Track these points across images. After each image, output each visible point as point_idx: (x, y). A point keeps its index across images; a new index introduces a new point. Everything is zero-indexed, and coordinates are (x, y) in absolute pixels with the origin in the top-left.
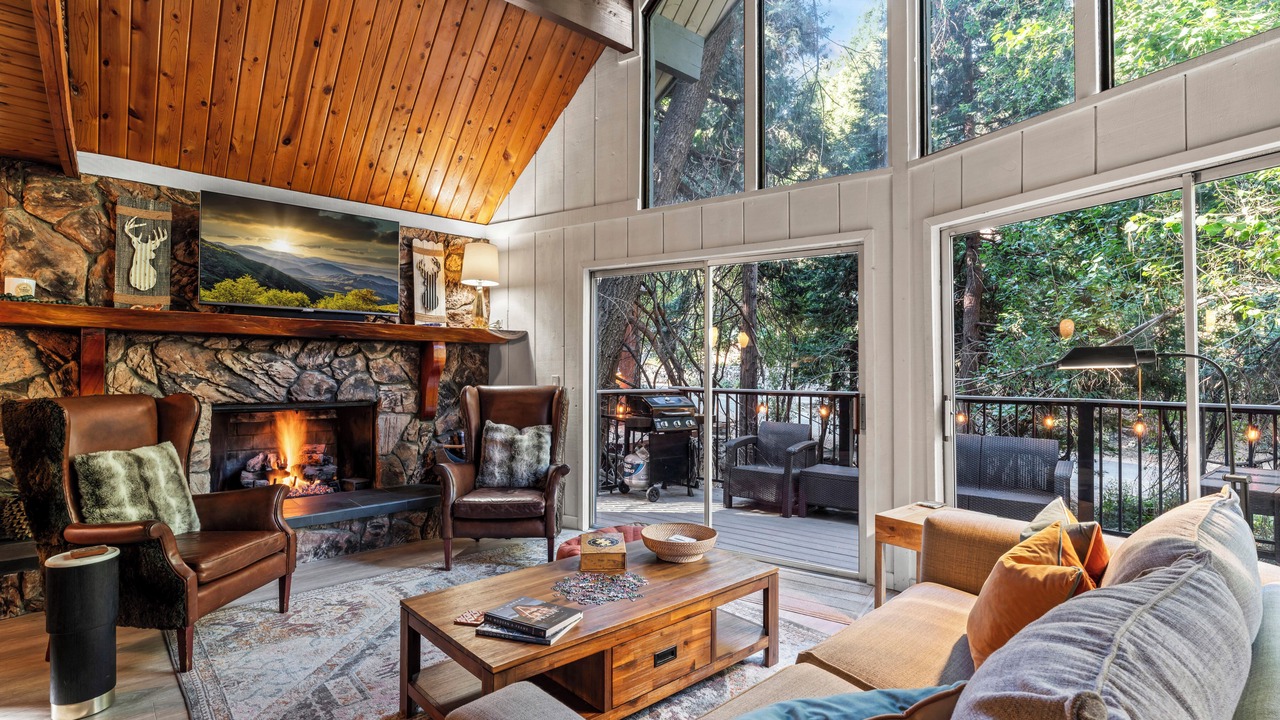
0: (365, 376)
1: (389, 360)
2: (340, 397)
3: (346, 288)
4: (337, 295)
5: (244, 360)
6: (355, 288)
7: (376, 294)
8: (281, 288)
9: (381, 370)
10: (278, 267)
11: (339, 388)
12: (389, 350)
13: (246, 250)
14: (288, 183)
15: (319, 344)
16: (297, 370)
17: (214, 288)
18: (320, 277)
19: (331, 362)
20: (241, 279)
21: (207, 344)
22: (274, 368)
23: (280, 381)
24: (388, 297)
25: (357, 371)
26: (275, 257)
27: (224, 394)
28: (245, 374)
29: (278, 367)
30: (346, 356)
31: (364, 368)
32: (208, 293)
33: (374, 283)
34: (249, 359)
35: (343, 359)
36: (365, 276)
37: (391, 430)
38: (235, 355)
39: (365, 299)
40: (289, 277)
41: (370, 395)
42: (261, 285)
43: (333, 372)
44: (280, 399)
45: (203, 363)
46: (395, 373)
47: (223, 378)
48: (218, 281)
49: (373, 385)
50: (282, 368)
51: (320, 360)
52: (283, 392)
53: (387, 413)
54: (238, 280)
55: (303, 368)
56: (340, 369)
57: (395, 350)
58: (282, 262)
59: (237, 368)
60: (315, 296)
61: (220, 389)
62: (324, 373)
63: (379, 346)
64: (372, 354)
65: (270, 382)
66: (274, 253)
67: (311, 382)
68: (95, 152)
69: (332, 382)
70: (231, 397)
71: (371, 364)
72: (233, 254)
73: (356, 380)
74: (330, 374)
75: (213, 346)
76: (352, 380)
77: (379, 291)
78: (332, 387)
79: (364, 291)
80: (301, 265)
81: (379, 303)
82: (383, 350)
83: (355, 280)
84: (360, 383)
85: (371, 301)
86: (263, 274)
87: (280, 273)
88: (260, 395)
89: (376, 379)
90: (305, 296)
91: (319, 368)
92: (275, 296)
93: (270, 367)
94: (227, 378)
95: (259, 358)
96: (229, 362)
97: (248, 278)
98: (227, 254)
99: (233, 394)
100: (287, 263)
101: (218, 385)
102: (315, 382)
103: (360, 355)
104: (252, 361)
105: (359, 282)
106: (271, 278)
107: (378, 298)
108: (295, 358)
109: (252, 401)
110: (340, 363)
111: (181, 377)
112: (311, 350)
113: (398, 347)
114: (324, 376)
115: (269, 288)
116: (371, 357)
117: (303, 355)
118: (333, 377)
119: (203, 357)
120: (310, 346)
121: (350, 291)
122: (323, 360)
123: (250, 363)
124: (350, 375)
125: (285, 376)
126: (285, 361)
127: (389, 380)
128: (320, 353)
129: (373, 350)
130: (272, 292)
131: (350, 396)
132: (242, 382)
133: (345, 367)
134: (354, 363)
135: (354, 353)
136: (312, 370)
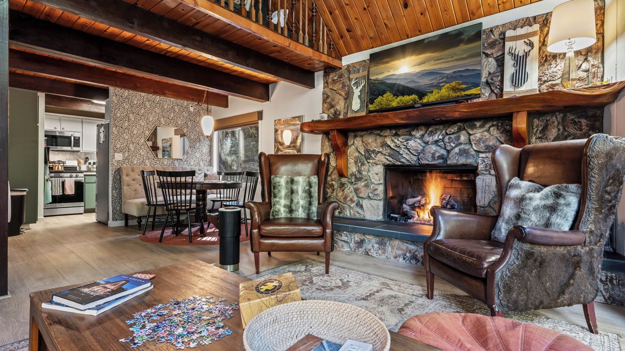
0: (467, 147)
1: (486, 133)
2: (449, 162)
3: (441, 85)
4: (435, 91)
5: (396, 141)
6: (447, 83)
7: (462, 84)
8: (403, 95)
9: (478, 142)
10: (402, 83)
11: (448, 156)
12: (487, 126)
13: (388, 78)
14: (419, 31)
15: (436, 127)
16: (423, 145)
17: (374, 102)
18: (425, 82)
19: (443, 138)
20: (385, 95)
21: (381, 134)
22: (410, 144)
23: (412, 152)
24: (472, 83)
25: (461, 144)
26: (401, 77)
27: (387, 159)
28: (396, 149)
29: (412, 143)
30: (453, 133)
31: (467, 141)
32: (372, 106)
33: (460, 76)
34: (398, 140)
35: (451, 136)
36: (454, 72)
37: (487, 188)
38: (392, 138)
39: (454, 89)
40: (408, 87)
41: (470, 161)
42: (394, 96)
43: (445, 144)
44: (413, 163)
45: (379, 144)
46: (491, 143)
47: (387, 151)
48: (376, 99)
49: (474, 153)
50: (414, 144)
51: (436, 138)
52: (415, 158)
53: (485, 174)
54: (384, 96)
55: (427, 143)
56: (449, 143)
57: (493, 125)
58: (404, 79)
59: (392, 145)
60: (421, 94)
61: (386, 157)
62: (439, 146)
63: (478, 124)
64: (472, 130)
65: (409, 153)
66: (400, 75)
67: (429, 152)
68: (346, 55)
69: (443, 152)
70: (390, 161)
71: (472, 137)
72: (382, 82)
73: (460, 150)
74: (443, 146)
75: (384, 135)
76: (457, 150)
77: (465, 80)
78: (443, 155)
79: (453, 84)
80: (414, 77)
81: (464, 90)
82: (481, 126)
83: (447, 77)
84: (464, 152)
85: (458, 89)
86: (395, 89)
87: (403, 86)
88: (403, 160)
89: (475, 149)
90: (416, 96)
91: (436, 142)
92: (400, 100)
93: (407, 143)
94: (389, 151)
95: (403, 139)
96: (389, 142)
97: (388, 93)
98: (380, 83)
99: (391, 159)
100: (407, 79)
101: (385, 155)
102: (432, 152)
103: (464, 132)
104: (399, 141)
105: (450, 78)
106: (400, 90)
107: (464, 86)
108: (423, 136)
109: (399, 163)
110: (449, 138)
111: (372, 151)
112: (431, 131)
113: (495, 123)
114: (439, 148)
115: (398, 96)
116: (471, 132)
117: (426, 135)
118: (445, 148)
119: (379, 140)
120: (430, 129)
121: (443, 86)
122: (438, 137)
123: (398, 142)
124: (456, 146)
125: (415, 149)
126: (416, 140)
127: (486, 149)
128: (436, 133)
129: (473, 127)
130: (400, 98)
131: (455, 162)
132: (395, 153)
133: (452, 141)
134: (458, 138)
135: (460, 130)
136: (432, 144)
